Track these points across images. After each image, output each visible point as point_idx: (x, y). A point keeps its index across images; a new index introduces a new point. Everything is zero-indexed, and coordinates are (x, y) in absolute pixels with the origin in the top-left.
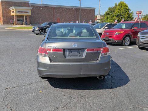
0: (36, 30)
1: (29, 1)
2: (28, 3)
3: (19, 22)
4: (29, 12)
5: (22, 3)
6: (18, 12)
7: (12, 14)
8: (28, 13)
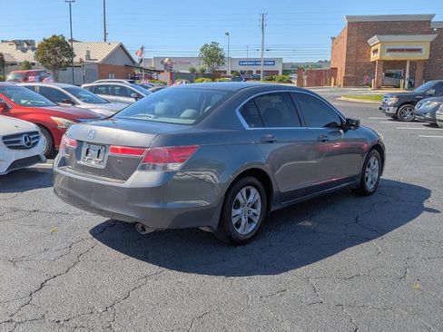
0: (390, 103)
1: (433, 16)
2: (430, 22)
3: (389, 81)
4: (424, 51)
5: (408, 22)
6: (389, 50)
7: (374, 57)
8: (418, 54)
